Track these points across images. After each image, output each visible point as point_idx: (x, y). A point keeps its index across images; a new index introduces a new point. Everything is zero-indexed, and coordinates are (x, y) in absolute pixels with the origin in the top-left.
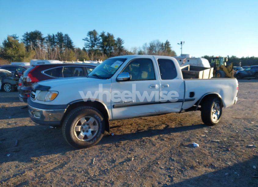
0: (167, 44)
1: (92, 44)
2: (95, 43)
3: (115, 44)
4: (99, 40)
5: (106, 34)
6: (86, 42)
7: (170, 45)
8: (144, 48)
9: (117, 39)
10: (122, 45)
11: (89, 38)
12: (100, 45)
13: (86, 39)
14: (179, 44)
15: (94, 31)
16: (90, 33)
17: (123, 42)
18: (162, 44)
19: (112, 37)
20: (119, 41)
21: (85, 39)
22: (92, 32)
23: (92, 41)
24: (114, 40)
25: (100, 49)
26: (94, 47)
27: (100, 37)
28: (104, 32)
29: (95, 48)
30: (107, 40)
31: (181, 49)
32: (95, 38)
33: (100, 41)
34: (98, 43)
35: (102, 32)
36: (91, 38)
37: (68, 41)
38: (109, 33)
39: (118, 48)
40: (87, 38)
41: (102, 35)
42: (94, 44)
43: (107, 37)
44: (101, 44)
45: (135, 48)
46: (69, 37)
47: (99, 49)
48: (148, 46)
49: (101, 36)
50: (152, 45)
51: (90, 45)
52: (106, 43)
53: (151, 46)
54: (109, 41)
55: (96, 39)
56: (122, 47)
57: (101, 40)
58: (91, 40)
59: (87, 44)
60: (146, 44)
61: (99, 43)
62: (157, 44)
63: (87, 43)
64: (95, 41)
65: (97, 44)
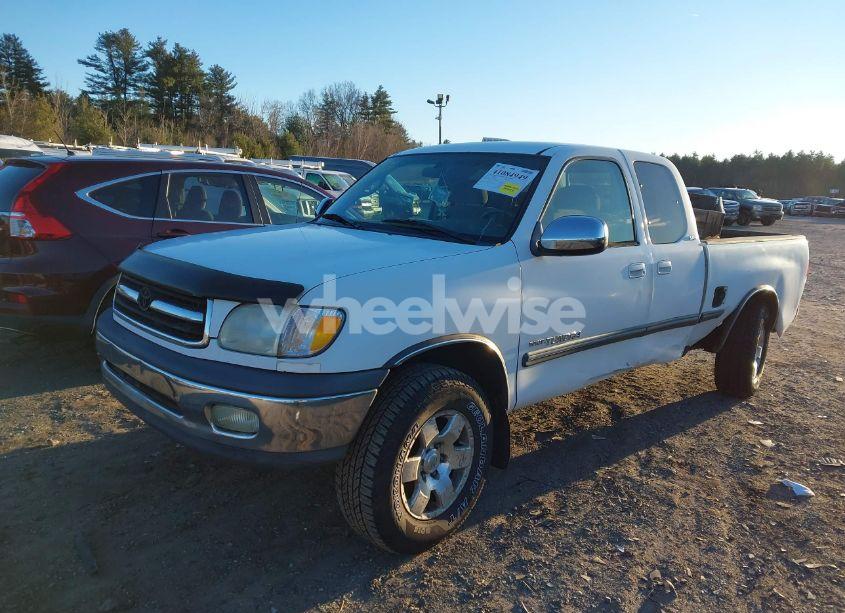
0: (381, 98)
1: (116, 80)
2: (128, 77)
3: (205, 87)
4: (144, 68)
5: (169, 49)
6: (92, 71)
7: (390, 103)
8: (305, 107)
9: (212, 70)
10: (231, 93)
11: (103, 57)
12: (147, 86)
13: (91, 62)
14: (432, 103)
15: (124, 32)
16: (108, 41)
17: (233, 83)
18: (366, 99)
19: (193, 60)
20: (220, 78)
21: (88, 61)
22: (114, 35)
23: (116, 71)
24: (202, 74)
25: (149, 99)
26: (124, 91)
27: (149, 59)
28: (162, 40)
29: (131, 94)
30: (176, 70)
31: (439, 119)
32: (126, 59)
33: (148, 72)
34: (139, 79)
35: (154, 40)
36: (110, 57)
37: (18, 61)
38: (181, 45)
39: (216, 102)
40: (95, 58)
41: (156, 52)
42: (125, 81)
43: (173, 59)
44: (152, 83)
45: (275, 106)
46: (24, 47)
47: (145, 99)
48: (319, 100)
49: (149, 54)
50: (330, 99)
51: (110, 85)
52: (171, 82)
53: (327, 103)
54: (181, 74)
55: (131, 65)
56: (231, 99)
57: (151, 70)
58: (113, 65)
59: (96, 79)
60: (311, 95)
61: (145, 81)
62: (349, 98)
63: (98, 77)
64: (129, 72)
65: (135, 80)
